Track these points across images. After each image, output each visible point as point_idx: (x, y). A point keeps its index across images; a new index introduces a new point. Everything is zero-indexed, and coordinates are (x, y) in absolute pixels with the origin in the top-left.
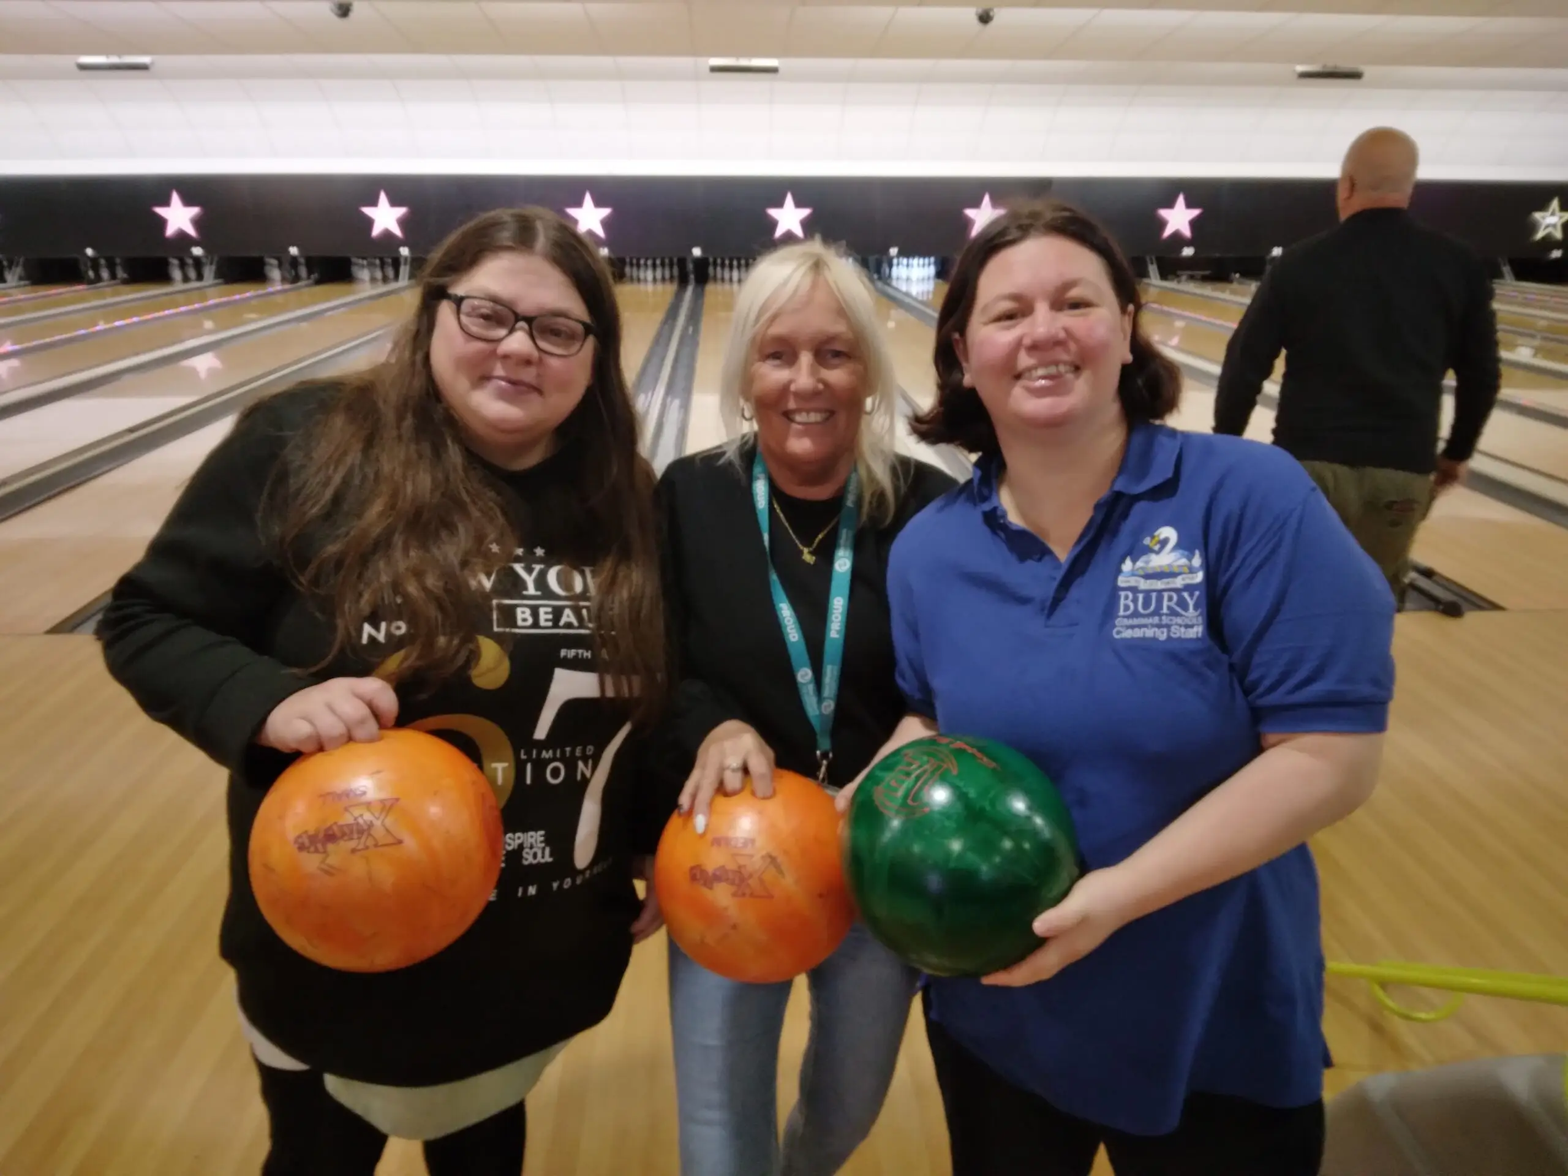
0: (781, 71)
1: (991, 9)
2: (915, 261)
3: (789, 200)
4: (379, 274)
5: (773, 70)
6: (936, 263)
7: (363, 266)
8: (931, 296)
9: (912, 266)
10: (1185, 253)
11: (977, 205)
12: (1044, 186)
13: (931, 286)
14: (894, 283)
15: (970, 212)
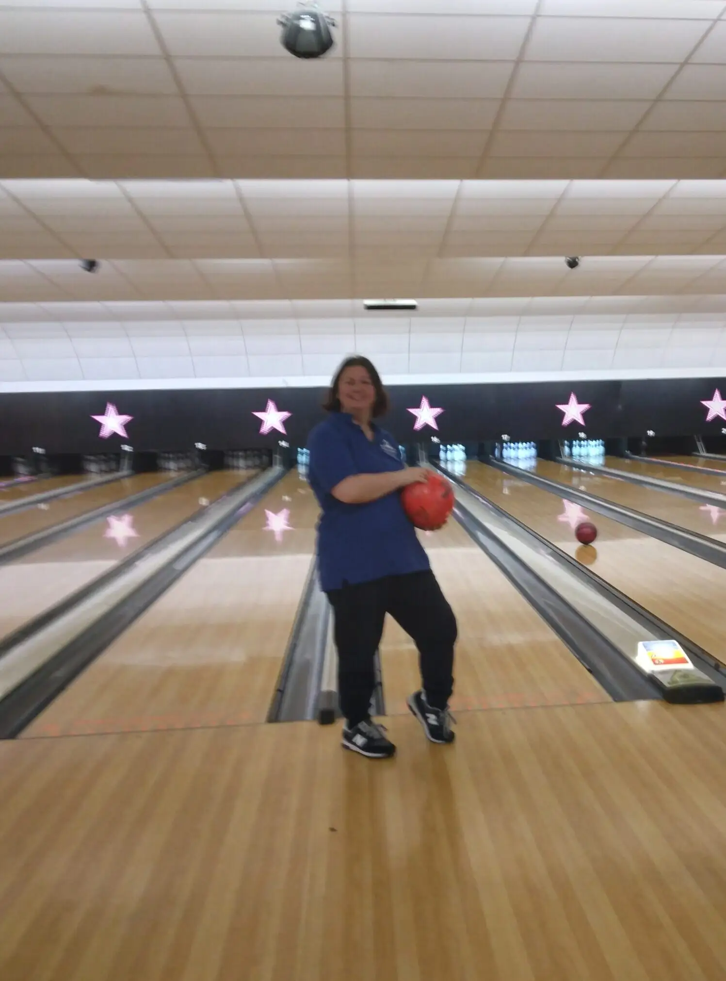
0: (419, 308)
1: (578, 257)
3: (425, 402)
4: (105, 468)
5: (412, 307)
7: (92, 461)
8: (536, 469)
10: (723, 432)
11: (566, 402)
12: (616, 385)
13: (533, 463)
14: (505, 461)
15: (561, 407)
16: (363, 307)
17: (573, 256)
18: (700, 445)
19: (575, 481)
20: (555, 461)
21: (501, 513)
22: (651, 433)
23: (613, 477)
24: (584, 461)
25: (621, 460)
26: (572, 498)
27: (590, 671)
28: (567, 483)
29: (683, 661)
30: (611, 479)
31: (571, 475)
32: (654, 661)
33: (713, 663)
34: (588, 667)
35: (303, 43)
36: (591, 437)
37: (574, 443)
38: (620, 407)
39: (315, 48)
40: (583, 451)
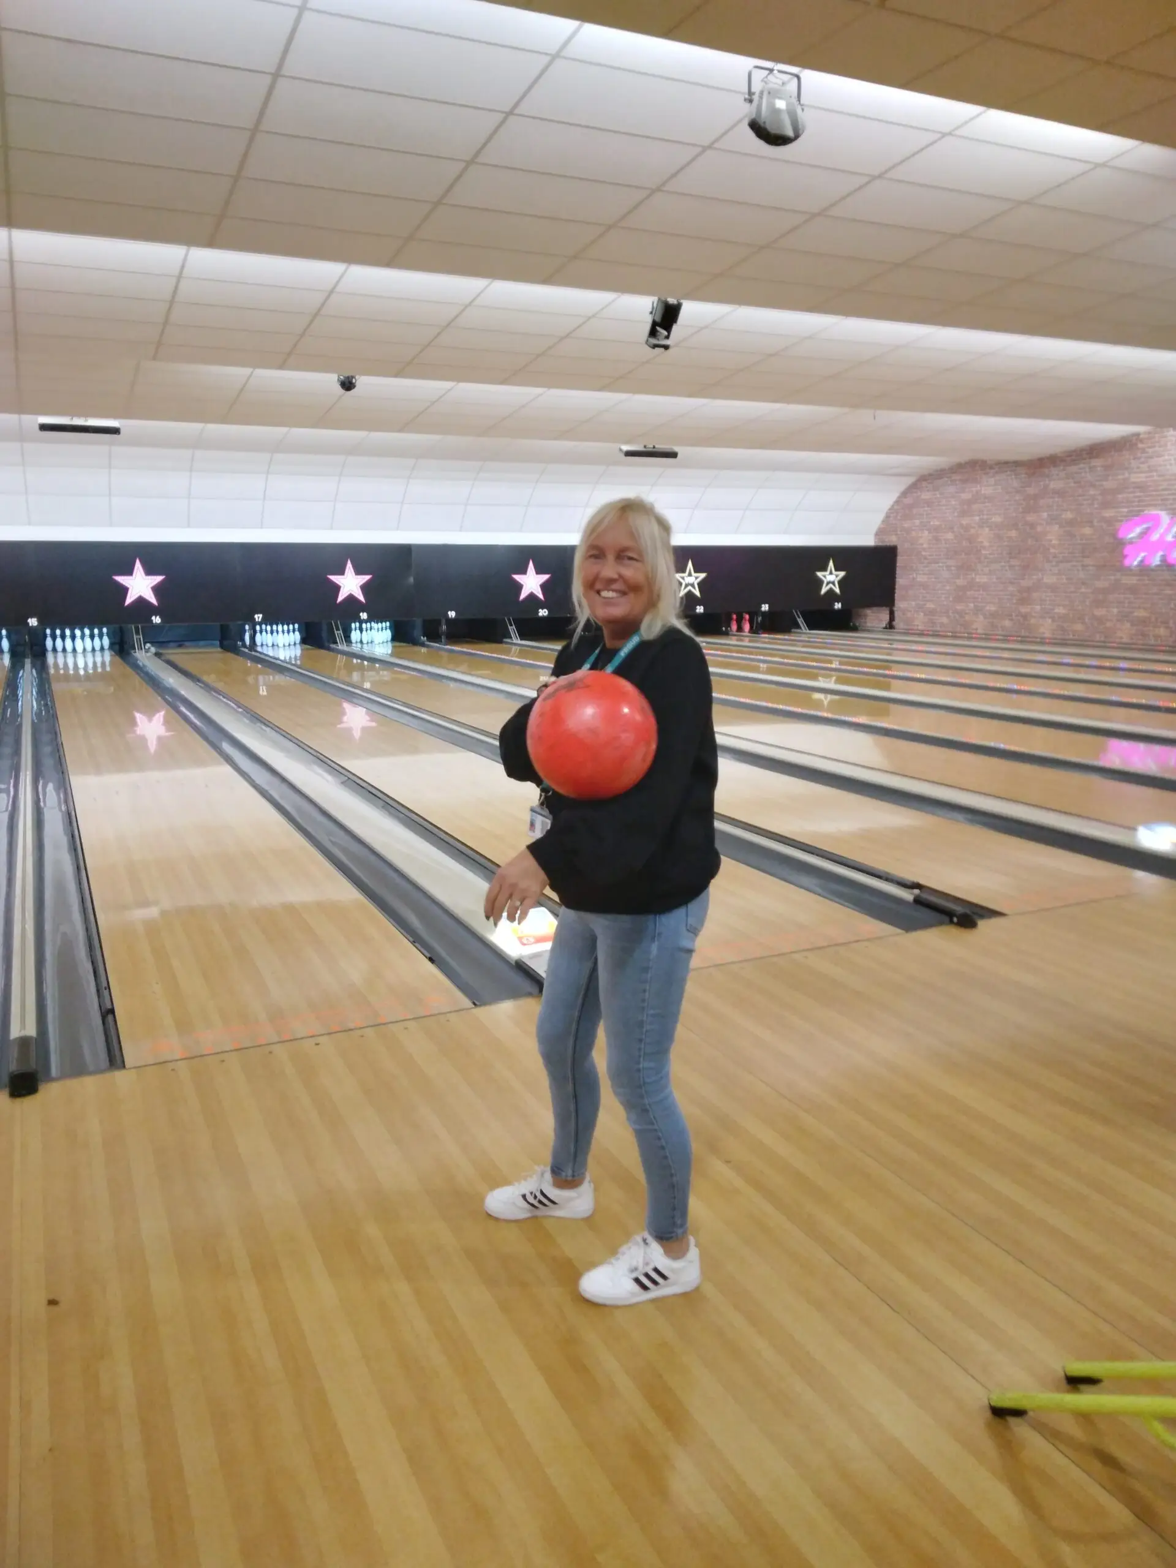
0: (122, 431)
1: (353, 377)
2: (279, 628)
5: (115, 431)
8: (301, 659)
9: (277, 632)
10: (540, 614)
11: (341, 571)
12: (404, 552)
13: (297, 651)
14: (259, 649)
15: (334, 578)
16: (37, 427)
17: (348, 374)
18: (512, 629)
19: (356, 677)
20: (329, 649)
21: (256, 718)
22: (452, 614)
23: (407, 671)
24: (367, 650)
25: (417, 649)
26: (350, 697)
27: (431, 960)
28: (347, 679)
30: (404, 673)
31: (350, 669)
32: (520, 939)
34: (428, 955)
36: (374, 617)
37: (353, 625)
38: (411, 580)
40: (366, 636)
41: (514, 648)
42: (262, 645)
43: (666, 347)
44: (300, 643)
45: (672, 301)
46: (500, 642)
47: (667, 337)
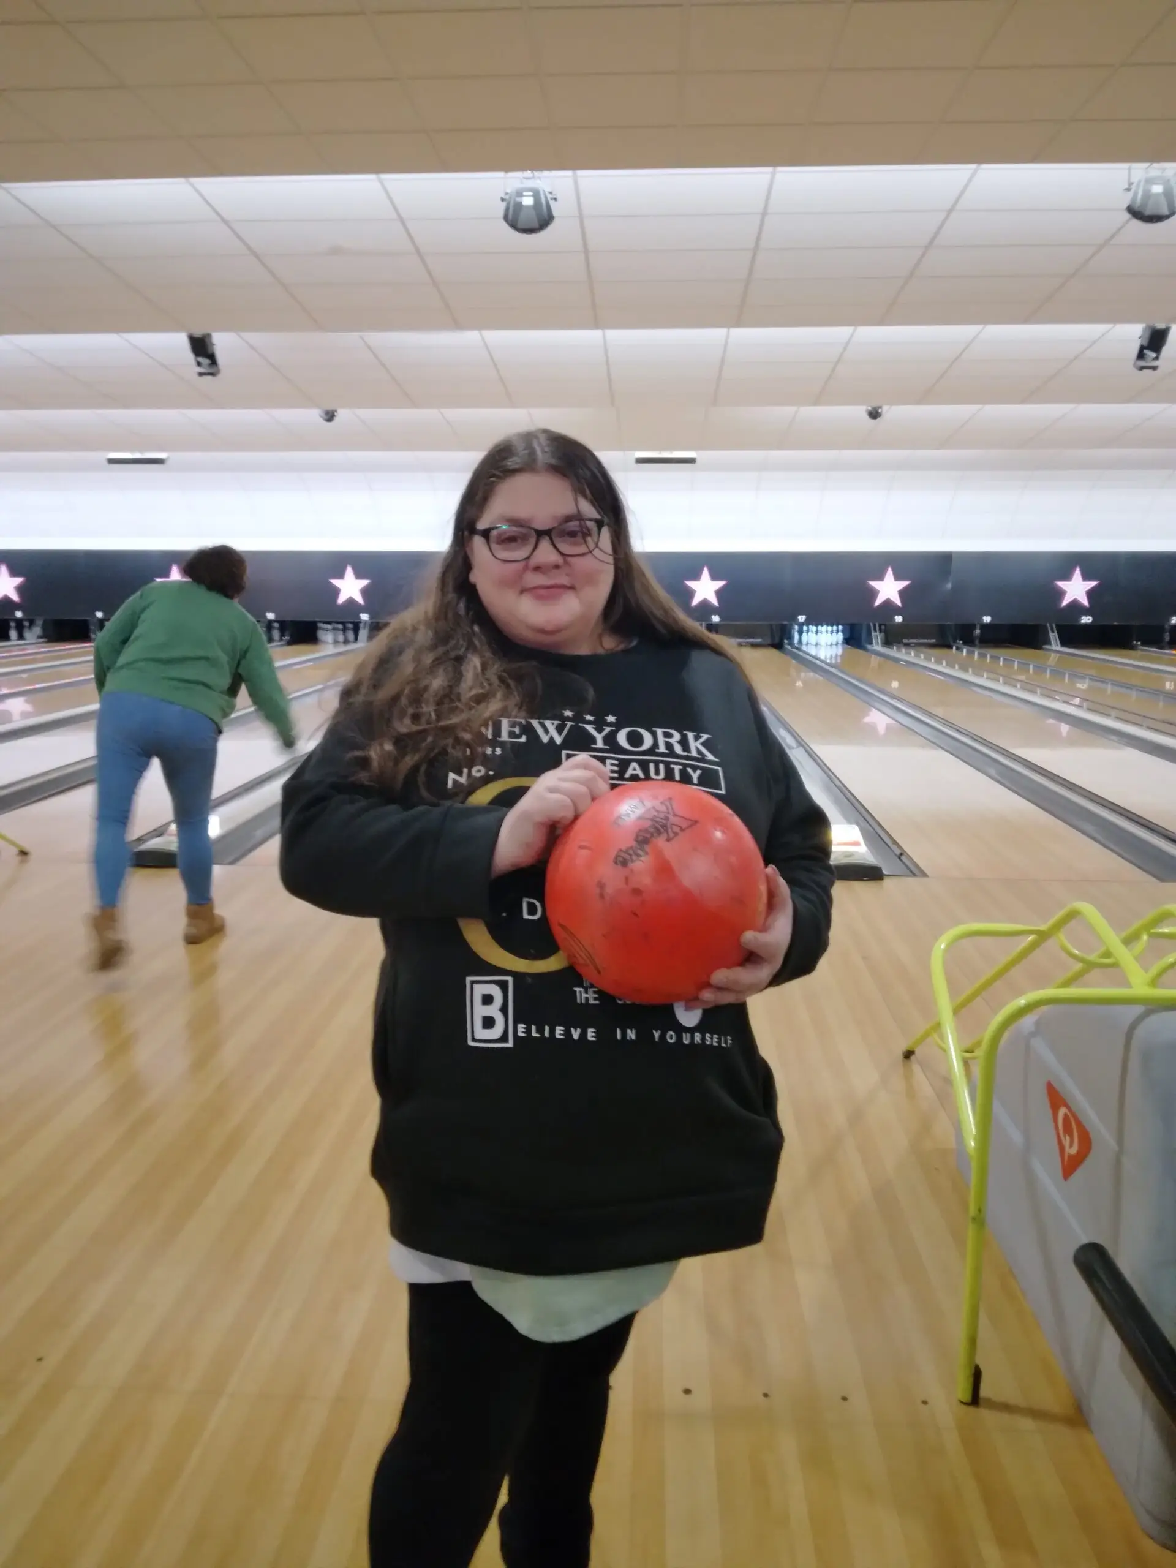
0: (697, 461)
1: (879, 407)
2: (823, 628)
3: (706, 573)
4: (341, 638)
5: (691, 461)
6: (843, 631)
7: (327, 630)
8: (839, 660)
9: (821, 633)
10: (1082, 621)
11: (880, 577)
12: (945, 560)
13: (839, 650)
14: (804, 648)
15: (873, 584)
16: (632, 460)
17: (875, 405)
18: (1054, 636)
20: (865, 649)
22: (987, 619)
29: (857, 844)
33: (898, 852)
35: (523, 220)
38: (949, 586)
39: (536, 225)
41: (1053, 655)
42: (807, 644)
43: (1154, 368)
44: (843, 643)
45: (1161, 326)
46: (1040, 648)
47: (1157, 358)
